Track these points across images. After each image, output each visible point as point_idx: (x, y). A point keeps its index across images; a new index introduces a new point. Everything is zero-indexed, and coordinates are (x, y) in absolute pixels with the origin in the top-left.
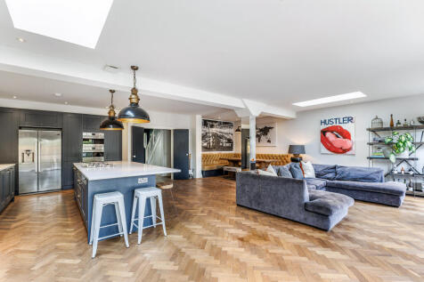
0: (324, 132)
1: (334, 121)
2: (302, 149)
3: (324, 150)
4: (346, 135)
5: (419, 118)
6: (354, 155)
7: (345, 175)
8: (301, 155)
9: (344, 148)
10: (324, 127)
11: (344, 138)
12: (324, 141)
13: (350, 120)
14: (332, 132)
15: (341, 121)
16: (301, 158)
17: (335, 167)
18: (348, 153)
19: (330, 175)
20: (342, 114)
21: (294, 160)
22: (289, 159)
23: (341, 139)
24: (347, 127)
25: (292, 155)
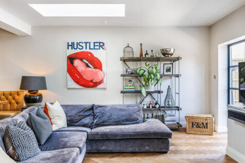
0: (71, 59)
1: (84, 45)
2: (42, 82)
3: (72, 84)
4: (97, 65)
5: (163, 50)
6: (105, 89)
7: (105, 118)
8: (40, 92)
9: (94, 81)
10: (71, 52)
11: (95, 68)
12: (72, 71)
13: (101, 45)
14: (81, 60)
15: (92, 47)
16: (41, 96)
17: (92, 108)
18: (99, 86)
19: (87, 120)
20: (93, 38)
21: (30, 100)
22: (21, 98)
23: (92, 69)
24: (98, 54)
25: (26, 92)
